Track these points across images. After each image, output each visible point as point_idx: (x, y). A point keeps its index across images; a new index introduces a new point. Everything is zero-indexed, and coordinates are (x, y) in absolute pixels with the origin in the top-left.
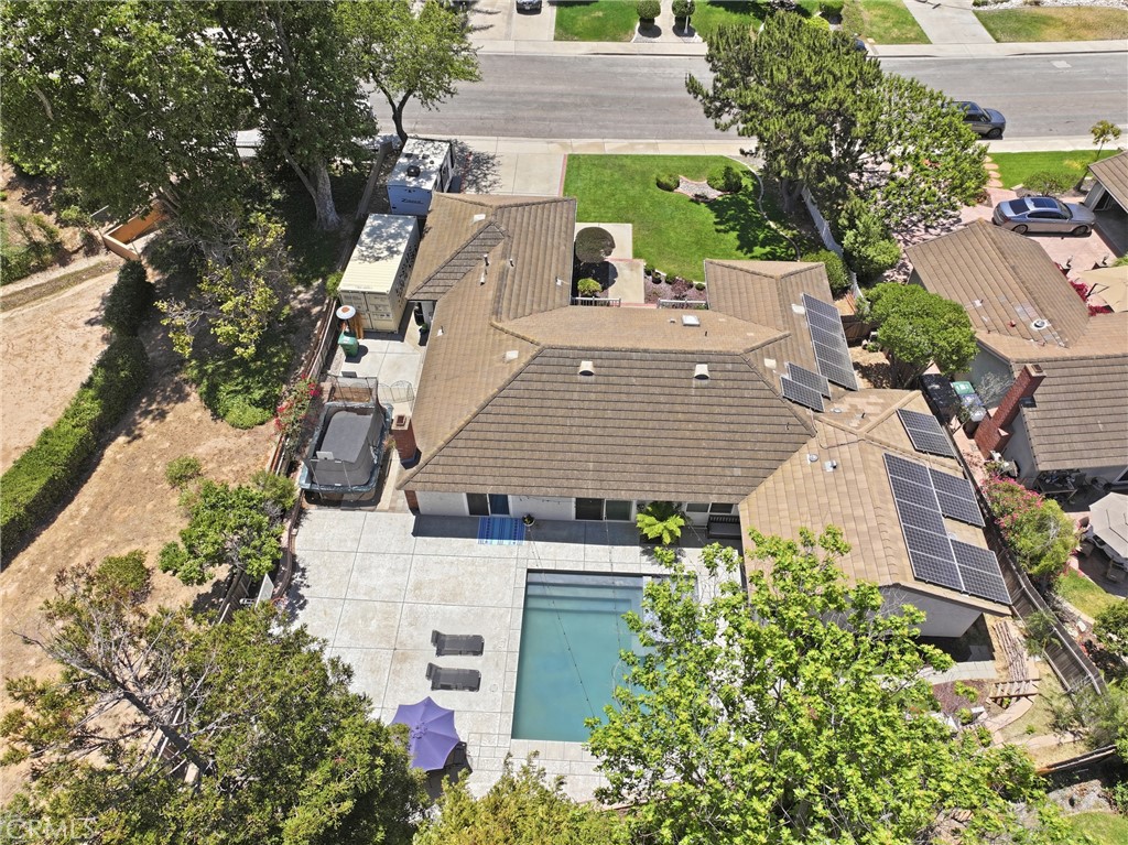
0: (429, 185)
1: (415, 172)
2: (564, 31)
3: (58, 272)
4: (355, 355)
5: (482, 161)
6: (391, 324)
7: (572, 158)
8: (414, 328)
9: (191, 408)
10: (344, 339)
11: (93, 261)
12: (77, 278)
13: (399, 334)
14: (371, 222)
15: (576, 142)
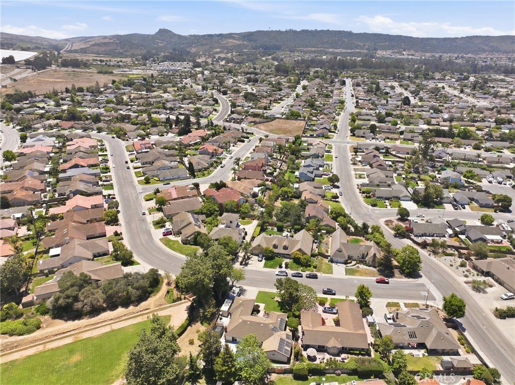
0: (235, 295)
1: (234, 293)
2: (266, 266)
3: (180, 302)
4: (221, 319)
5: (245, 290)
6: (226, 315)
7: (260, 291)
8: (229, 316)
9: (199, 324)
10: (220, 317)
11: (185, 301)
12: (182, 303)
13: (227, 317)
14: (226, 300)
15: (261, 288)
